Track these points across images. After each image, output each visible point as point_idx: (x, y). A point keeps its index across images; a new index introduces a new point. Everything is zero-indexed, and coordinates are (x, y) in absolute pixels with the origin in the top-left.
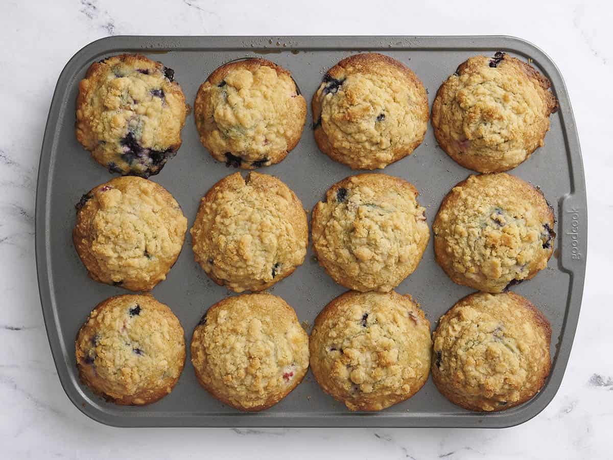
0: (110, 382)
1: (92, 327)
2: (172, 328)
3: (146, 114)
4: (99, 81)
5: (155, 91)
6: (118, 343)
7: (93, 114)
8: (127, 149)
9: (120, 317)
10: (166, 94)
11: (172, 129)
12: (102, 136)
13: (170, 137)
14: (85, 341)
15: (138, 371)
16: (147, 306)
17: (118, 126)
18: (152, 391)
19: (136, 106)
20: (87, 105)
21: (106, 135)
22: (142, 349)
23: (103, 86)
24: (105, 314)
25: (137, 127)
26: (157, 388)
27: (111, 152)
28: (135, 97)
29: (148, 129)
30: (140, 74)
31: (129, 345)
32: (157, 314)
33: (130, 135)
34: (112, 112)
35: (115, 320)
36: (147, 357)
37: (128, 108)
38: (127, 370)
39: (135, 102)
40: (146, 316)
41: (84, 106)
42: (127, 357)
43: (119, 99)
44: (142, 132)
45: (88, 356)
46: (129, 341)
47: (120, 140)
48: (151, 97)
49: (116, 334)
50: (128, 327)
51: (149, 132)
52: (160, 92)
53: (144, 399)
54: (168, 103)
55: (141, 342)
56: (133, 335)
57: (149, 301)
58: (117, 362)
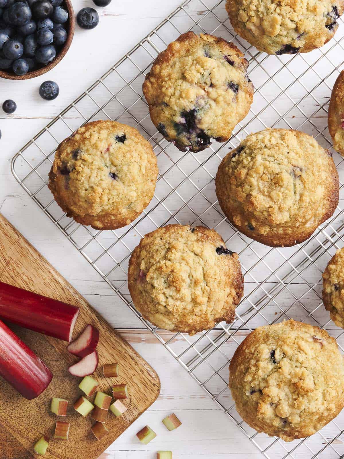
0: (79, 196)
1: (77, 142)
2: (149, 165)
3: (215, 100)
4: (188, 51)
5: (232, 84)
6: (98, 162)
7: (169, 76)
8: (183, 121)
9: (106, 139)
10: (240, 91)
11: (229, 123)
12: (168, 99)
13: (224, 130)
14: (67, 153)
15: (109, 194)
16: (133, 137)
17: (188, 99)
18: (113, 218)
19: (210, 90)
20: (167, 66)
21: (173, 100)
22: (118, 175)
23: (190, 57)
24: (93, 133)
25: (203, 108)
26: (119, 216)
27: (169, 116)
28: (214, 81)
29: (211, 114)
30: (226, 63)
31: (107, 167)
32: (139, 147)
33: (193, 111)
34: (188, 83)
35: (101, 140)
36: (121, 183)
37: (203, 87)
38: (99, 190)
39: (212, 85)
40: (129, 146)
41: (165, 65)
42: (103, 177)
43: (199, 76)
44: (204, 114)
45: (66, 167)
46: (108, 163)
47: (182, 111)
48: (227, 88)
49: (99, 153)
50: (111, 150)
51: (210, 116)
52: (236, 86)
53: (103, 224)
54: (237, 100)
55: (119, 168)
56: (114, 159)
57: (136, 134)
58: (93, 179)
